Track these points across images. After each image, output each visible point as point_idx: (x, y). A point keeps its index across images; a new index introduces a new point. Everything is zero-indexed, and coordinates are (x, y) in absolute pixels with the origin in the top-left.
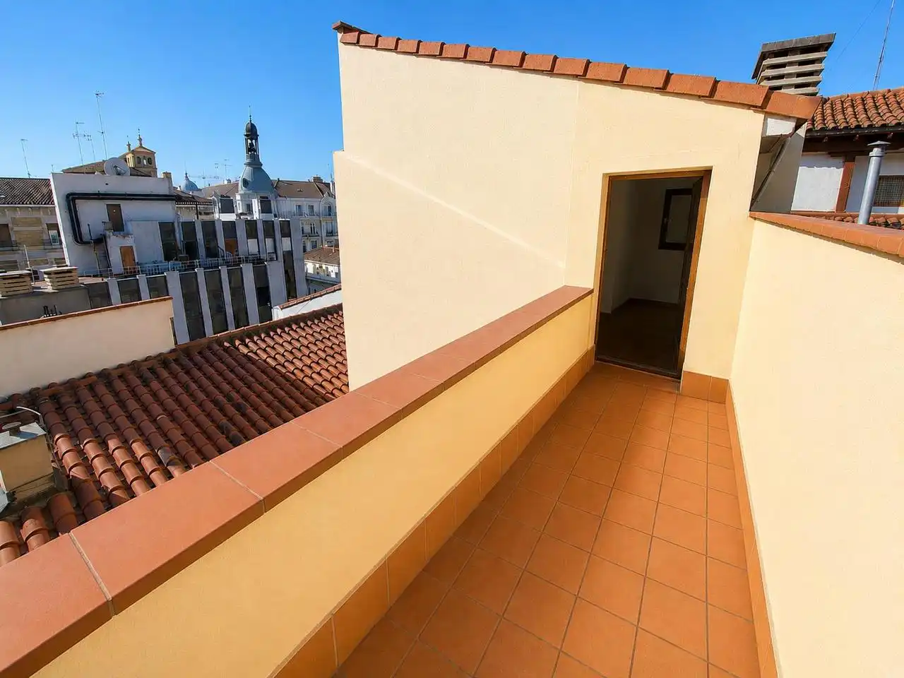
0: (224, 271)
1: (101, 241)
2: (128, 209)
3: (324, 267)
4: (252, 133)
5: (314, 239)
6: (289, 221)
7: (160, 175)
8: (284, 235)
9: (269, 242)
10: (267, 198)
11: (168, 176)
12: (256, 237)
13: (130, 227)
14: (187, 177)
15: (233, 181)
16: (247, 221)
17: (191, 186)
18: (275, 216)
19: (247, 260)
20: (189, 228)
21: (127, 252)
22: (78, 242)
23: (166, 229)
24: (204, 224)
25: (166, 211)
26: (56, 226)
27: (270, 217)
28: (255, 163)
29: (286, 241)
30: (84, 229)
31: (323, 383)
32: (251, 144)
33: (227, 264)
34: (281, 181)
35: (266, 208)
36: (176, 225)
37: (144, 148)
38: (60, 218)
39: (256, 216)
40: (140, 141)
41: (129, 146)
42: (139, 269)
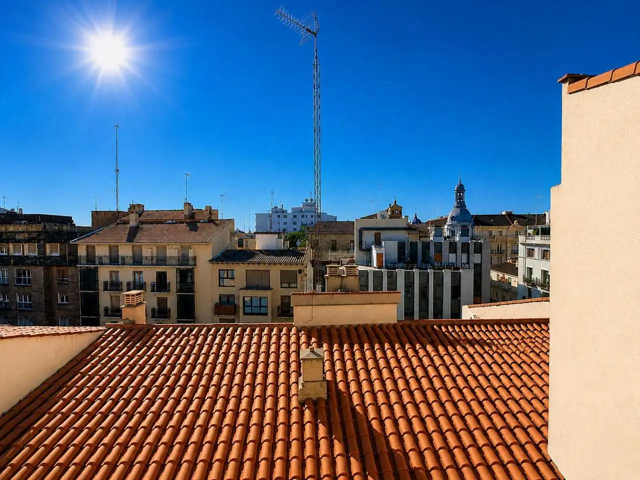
0: (431, 272)
1: (369, 250)
2: (384, 234)
3: (506, 277)
4: (461, 189)
5: (499, 255)
6: (481, 243)
7: (403, 217)
8: (476, 252)
9: (465, 256)
10: (466, 227)
11: (406, 217)
12: (455, 252)
13: (383, 243)
14: (416, 216)
15: (444, 217)
16: (450, 242)
17: (418, 221)
18: (471, 239)
19: (448, 267)
20: (414, 245)
21: (379, 256)
22: (360, 249)
23: (401, 246)
24: (423, 243)
25: (403, 235)
26: (353, 241)
27: (467, 240)
28: (461, 205)
29: (477, 256)
30: (364, 244)
31: (501, 376)
32: (460, 196)
33: (433, 268)
35: (465, 233)
36: (406, 243)
37: (397, 205)
38: (356, 238)
39: (457, 239)
40: (395, 202)
41: (390, 205)
42: (384, 266)
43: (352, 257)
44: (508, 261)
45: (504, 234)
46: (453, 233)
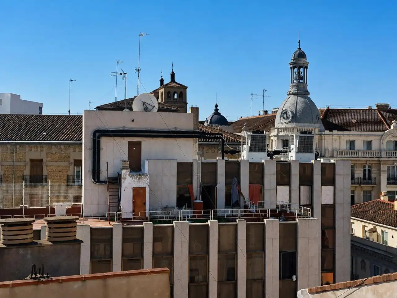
0: (242, 224)
3: (379, 230)
5: (367, 188)
6: (334, 164)
7: (189, 111)
8: (324, 183)
9: (305, 190)
11: (195, 110)
12: (289, 184)
13: (146, 167)
16: (279, 163)
18: (317, 156)
19: (274, 214)
21: (138, 193)
22: (94, 180)
23: (184, 171)
26: (78, 163)
27: (309, 158)
28: (301, 90)
29: (328, 191)
30: (103, 168)
32: (299, 73)
33: (247, 216)
34: (331, 109)
36: (195, 166)
37: (176, 83)
38: (85, 155)
39: (292, 156)
40: (173, 75)
41: (162, 81)
42: (148, 215)
43: (78, 199)
44: (382, 198)
45: (375, 146)
46: (285, 143)
